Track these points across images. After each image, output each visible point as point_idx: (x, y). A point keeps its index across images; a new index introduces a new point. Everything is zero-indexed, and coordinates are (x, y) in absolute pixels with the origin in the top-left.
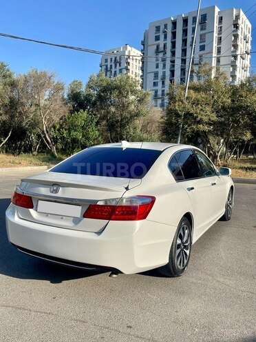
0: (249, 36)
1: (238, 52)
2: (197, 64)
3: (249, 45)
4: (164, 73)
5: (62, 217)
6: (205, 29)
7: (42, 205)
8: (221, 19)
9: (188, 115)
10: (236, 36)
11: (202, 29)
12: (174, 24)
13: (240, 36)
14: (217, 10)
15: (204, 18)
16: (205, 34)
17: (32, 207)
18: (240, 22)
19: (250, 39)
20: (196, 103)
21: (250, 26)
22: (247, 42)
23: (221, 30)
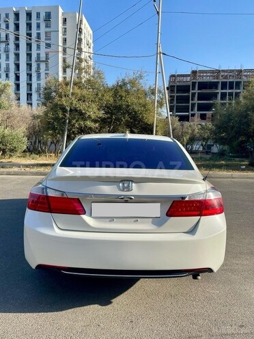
0: (91, 41)
1: (83, 56)
2: (43, 61)
3: (91, 51)
4: (8, 65)
5: (136, 219)
6: (50, 27)
7: (98, 208)
8: (65, 20)
9: (74, 110)
10: (80, 40)
11: (47, 26)
12: (17, 15)
13: (83, 40)
14: (61, 11)
15: (48, 16)
16: (50, 32)
17: (84, 213)
18: (83, 27)
19: (92, 45)
20: (82, 99)
21: (91, 32)
22: (89, 48)
23: (65, 32)
